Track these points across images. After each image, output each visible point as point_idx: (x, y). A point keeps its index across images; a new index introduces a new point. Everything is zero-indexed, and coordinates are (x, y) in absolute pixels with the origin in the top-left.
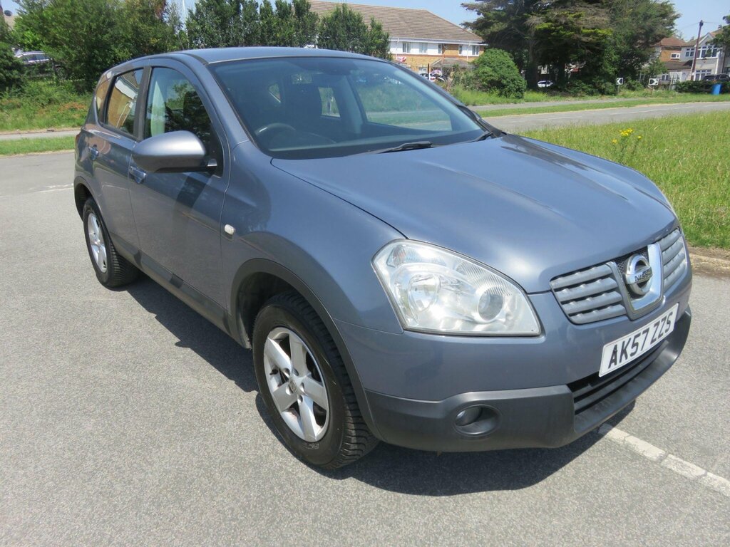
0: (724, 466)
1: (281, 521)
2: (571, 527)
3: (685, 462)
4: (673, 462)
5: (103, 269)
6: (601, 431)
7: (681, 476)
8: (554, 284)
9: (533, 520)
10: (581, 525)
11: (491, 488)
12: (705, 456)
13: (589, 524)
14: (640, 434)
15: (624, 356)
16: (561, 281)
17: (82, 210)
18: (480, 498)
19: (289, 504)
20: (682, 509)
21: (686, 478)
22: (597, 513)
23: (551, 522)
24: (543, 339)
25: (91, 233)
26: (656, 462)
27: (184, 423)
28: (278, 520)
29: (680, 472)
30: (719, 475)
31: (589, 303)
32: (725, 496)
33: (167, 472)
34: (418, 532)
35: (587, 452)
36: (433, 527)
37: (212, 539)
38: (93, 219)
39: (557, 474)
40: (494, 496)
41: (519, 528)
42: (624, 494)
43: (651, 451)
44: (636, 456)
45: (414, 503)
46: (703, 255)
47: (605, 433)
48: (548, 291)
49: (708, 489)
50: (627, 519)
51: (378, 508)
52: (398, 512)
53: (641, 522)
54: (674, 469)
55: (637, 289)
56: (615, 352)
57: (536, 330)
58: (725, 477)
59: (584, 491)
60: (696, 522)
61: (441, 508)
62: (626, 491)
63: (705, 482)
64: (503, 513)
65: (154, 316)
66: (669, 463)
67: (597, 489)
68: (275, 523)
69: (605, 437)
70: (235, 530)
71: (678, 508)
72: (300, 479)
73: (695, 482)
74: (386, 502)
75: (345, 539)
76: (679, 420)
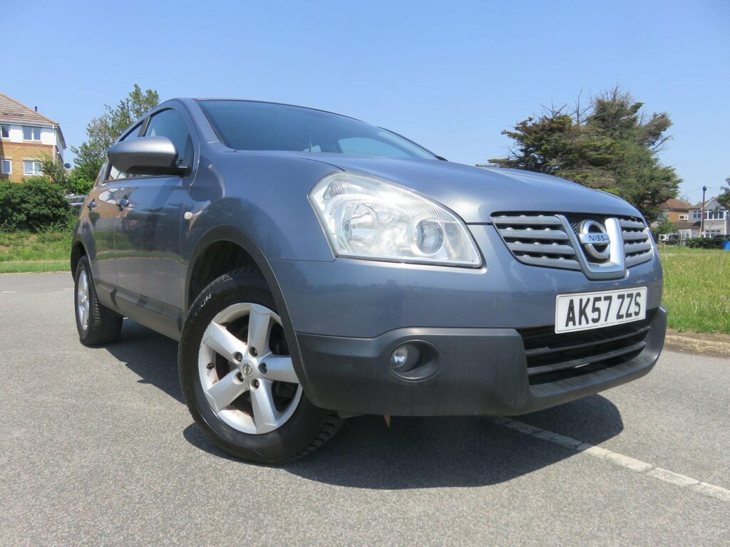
0: (722, 478)
1: (193, 505)
2: (533, 519)
3: (675, 474)
4: (661, 473)
5: (85, 327)
6: (578, 449)
7: (670, 484)
8: (496, 220)
9: (488, 512)
10: (544, 519)
11: (443, 485)
12: (699, 470)
13: (555, 517)
14: (625, 452)
15: (583, 318)
16: (503, 219)
17: (75, 270)
18: (429, 494)
19: (208, 493)
20: (668, 509)
21: (676, 486)
22: (565, 509)
23: (508, 514)
24: (484, 271)
25: (80, 293)
26: (641, 473)
27: (119, 433)
28: (190, 504)
29: (669, 481)
30: (715, 484)
31: (536, 247)
32: (721, 501)
33: (82, 467)
34: (349, 518)
35: (561, 462)
36: (368, 515)
37: (108, 517)
38: (84, 277)
39: (523, 478)
40: (445, 493)
41: (470, 518)
42: (599, 494)
43: (636, 465)
44: (616, 467)
45: (351, 496)
46: (708, 340)
47: (584, 450)
48: (489, 224)
49: (701, 495)
50: (601, 515)
51: (309, 498)
52: (330, 502)
53: (618, 517)
54: (663, 478)
55: (594, 252)
56: (571, 309)
57: (477, 262)
58: (722, 486)
59: (553, 491)
60: (685, 520)
61: (381, 500)
62: (602, 493)
63: (698, 489)
64: (454, 506)
65: (123, 364)
66: (657, 473)
67: (568, 490)
68: (186, 507)
69: (584, 452)
70: (137, 511)
71: (663, 508)
72: (227, 474)
73: (686, 489)
74: (319, 494)
75: (262, 521)
76: (671, 444)
